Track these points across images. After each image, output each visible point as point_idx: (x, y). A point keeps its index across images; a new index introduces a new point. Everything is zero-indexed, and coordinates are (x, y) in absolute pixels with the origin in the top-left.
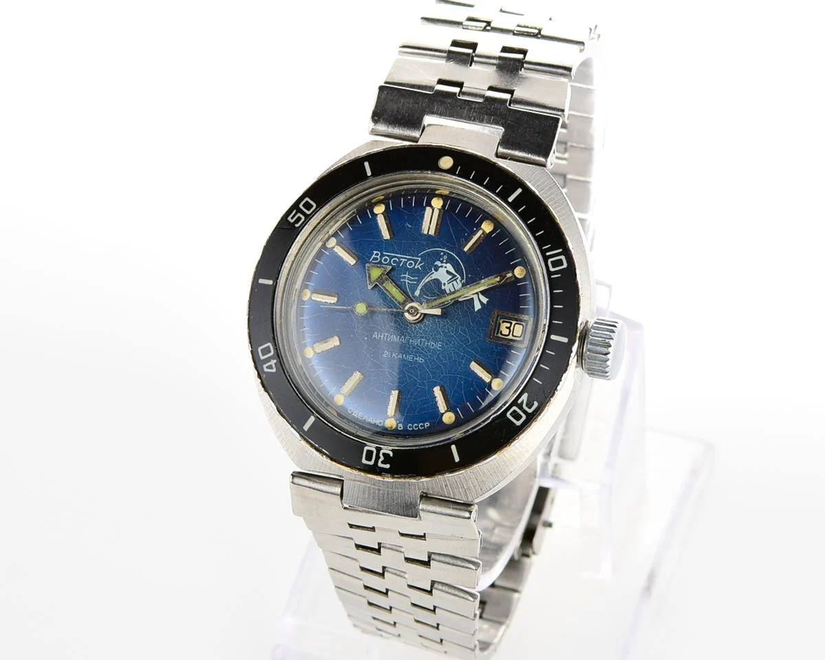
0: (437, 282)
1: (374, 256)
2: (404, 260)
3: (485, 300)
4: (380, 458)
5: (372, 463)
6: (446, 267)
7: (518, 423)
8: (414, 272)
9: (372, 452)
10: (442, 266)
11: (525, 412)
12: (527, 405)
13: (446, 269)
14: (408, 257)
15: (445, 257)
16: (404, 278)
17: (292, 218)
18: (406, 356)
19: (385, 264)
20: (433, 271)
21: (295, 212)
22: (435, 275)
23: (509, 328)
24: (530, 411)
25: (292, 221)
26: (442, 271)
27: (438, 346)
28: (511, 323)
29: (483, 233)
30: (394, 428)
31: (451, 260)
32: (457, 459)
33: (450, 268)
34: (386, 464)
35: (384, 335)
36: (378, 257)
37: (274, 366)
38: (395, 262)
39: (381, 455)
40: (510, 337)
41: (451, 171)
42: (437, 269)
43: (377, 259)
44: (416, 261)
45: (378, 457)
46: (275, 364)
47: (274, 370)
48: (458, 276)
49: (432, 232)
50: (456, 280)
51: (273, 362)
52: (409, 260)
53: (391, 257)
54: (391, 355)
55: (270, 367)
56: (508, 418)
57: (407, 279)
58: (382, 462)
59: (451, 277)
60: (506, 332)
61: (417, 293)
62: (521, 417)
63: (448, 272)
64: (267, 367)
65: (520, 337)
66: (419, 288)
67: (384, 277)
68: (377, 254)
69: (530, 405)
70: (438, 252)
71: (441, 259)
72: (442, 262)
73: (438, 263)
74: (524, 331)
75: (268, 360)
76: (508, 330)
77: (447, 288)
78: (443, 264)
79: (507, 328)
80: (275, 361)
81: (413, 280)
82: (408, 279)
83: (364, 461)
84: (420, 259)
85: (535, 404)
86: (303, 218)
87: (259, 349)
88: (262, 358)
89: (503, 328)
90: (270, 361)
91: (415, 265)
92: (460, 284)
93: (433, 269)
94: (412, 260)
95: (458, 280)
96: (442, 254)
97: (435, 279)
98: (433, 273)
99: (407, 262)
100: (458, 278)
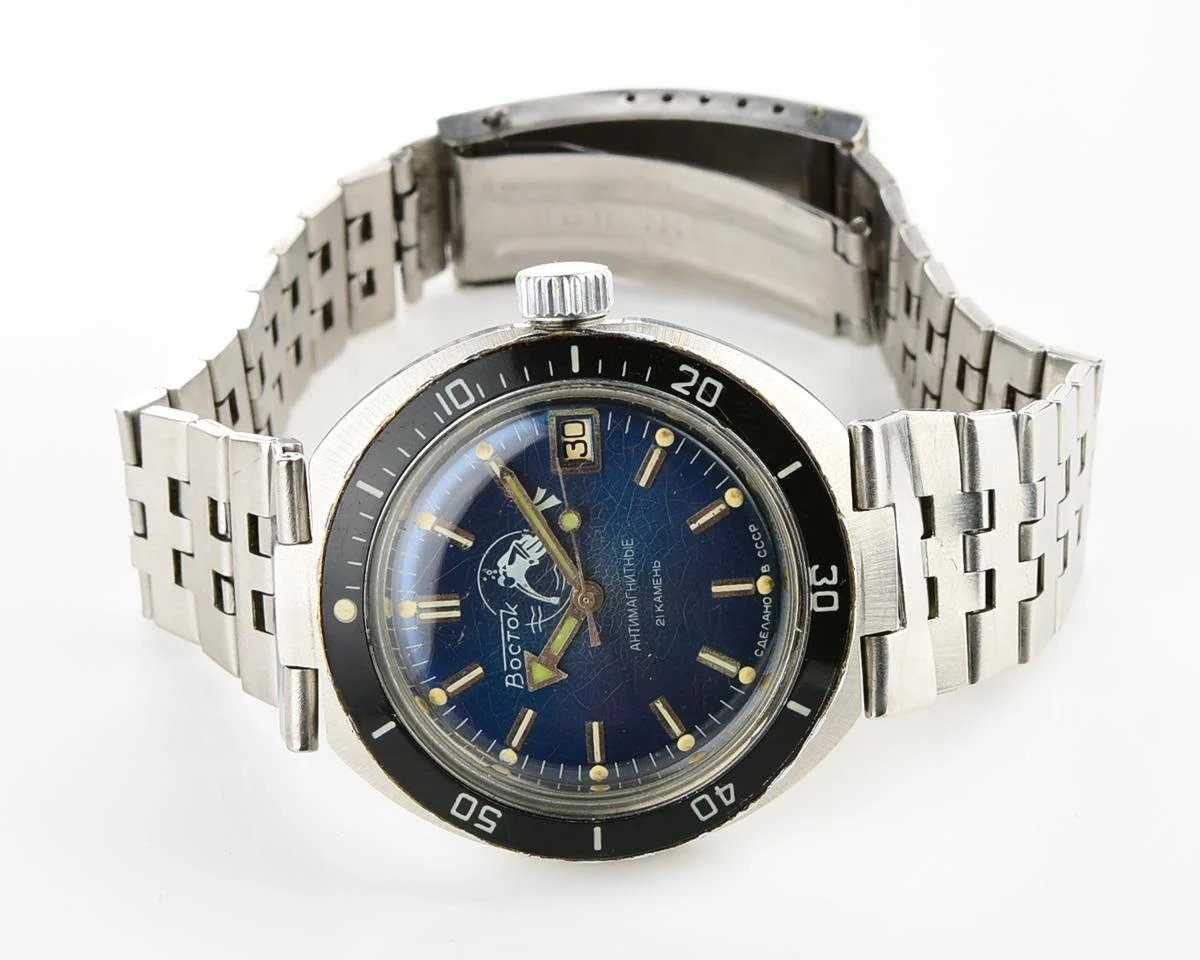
0: (531, 575)
1: (514, 684)
2: (509, 636)
3: (541, 493)
4: (825, 584)
5: (835, 594)
6: (504, 568)
7: (719, 386)
8: (524, 616)
9: (819, 598)
10: (505, 573)
11: (700, 380)
12: (690, 380)
13: (508, 566)
14: (503, 631)
15: (489, 572)
16: (536, 627)
17: (488, 826)
18: (656, 590)
19: (523, 663)
20: (515, 585)
21: (477, 825)
22: (521, 580)
23: (573, 445)
24: (696, 374)
25: (493, 825)
26: (512, 571)
27: (628, 546)
28: (565, 443)
29: (438, 524)
30: (770, 578)
31: (492, 563)
32: (797, 465)
33: (503, 561)
34: (831, 572)
35: (632, 633)
36: (513, 677)
37: (725, 788)
38: (515, 649)
39: (820, 583)
40: (588, 438)
41: (359, 598)
42: (510, 581)
43: (517, 678)
44: (506, 616)
45: (825, 587)
46: (721, 786)
47: (731, 786)
48: (513, 544)
49: (455, 604)
50: (520, 546)
51: (719, 791)
52: (506, 628)
53: (510, 657)
55: (727, 794)
56: (717, 402)
57: (536, 623)
58: (830, 578)
59: (517, 555)
60: (580, 448)
61: (555, 600)
62: (709, 384)
63: (511, 562)
64: (728, 798)
65: (583, 424)
66: (545, 599)
67: (544, 658)
68: (510, 680)
69: (687, 377)
70: (484, 585)
71: (494, 578)
72: (498, 575)
73: (501, 581)
74: (574, 419)
75: (717, 800)
76: (577, 445)
77: (535, 556)
78: (501, 573)
79: (573, 448)
80: (717, 788)
81: (537, 612)
82: (536, 620)
83: (835, 607)
84: (502, 611)
85: (684, 368)
86: (486, 808)
87: (703, 818)
88: (715, 811)
89: (574, 454)
90: (719, 797)
91: (512, 616)
92: (526, 537)
93: (511, 587)
94: (505, 623)
95: (520, 542)
96: (485, 579)
97: (527, 577)
98: (518, 585)
99: (511, 630)
100: (517, 544)
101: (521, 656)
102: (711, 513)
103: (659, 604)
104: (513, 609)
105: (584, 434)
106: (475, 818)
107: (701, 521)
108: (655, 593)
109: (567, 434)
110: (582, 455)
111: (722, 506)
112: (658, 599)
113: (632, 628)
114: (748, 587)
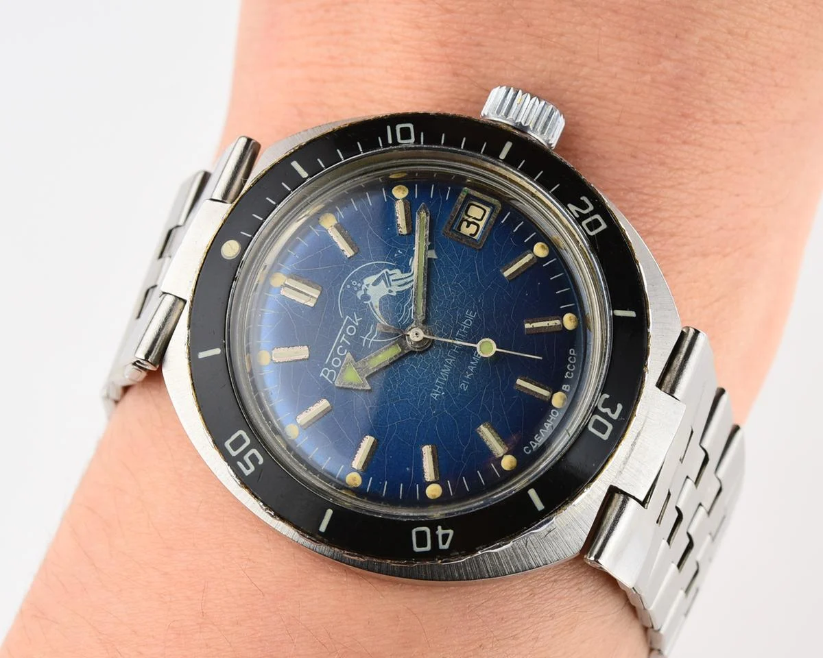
0: (385, 300)
1: (326, 377)
2: (343, 338)
4: (607, 414)
5: (610, 427)
6: (368, 285)
7: (603, 225)
8: (362, 329)
9: (597, 421)
10: (366, 290)
11: (592, 213)
12: (584, 209)
13: (371, 285)
14: (340, 333)
15: (354, 283)
16: (367, 342)
17: (248, 468)
18: (474, 361)
19: (342, 363)
20: (369, 302)
21: (240, 464)
22: (375, 301)
23: (469, 223)
24: (591, 207)
25: (252, 468)
26: (371, 291)
27: (470, 318)
28: (464, 220)
29: (336, 228)
30: (566, 397)
31: (360, 277)
32: (633, 313)
33: (370, 280)
34: (616, 408)
35: (438, 384)
36: (329, 371)
37: (446, 531)
38: (342, 351)
39: (603, 410)
40: (482, 224)
41: (245, 244)
42: (366, 297)
43: (332, 374)
44: (349, 323)
45: (605, 416)
46: (443, 528)
47: (451, 532)
48: (384, 271)
49: (316, 293)
50: (389, 275)
51: (440, 531)
52: (344, 332)
53: (335, 354)
54: (466, 379)
55: (445, 537)
56: (596, 234)
57: (369, 339)
58: (613, 412)
59: (382, 281)
60: (473, 229)
62: (597, 220)
63: (374, 284)
64: (444, 543)
65: (485, 211)
67: (360, 365)
68: (325, 372)
69: (585, 206)
70: (345, 291)
71: (356, 289)
72: (360, 289)
73: (360, 294)
74: (480, 203)
75: (434, 538)
76: (471, 225)
77: (396, 289)
78: (363, 288)
79: (468, 227)
80: (439, 527)
81: (374, 332)
82: (370, 337)
83: (605, 437)
85: (584, 198)
86: (254, 451)
87: (417, 549)
88: (428, 548)
89: (467, 230)
90: (437, 536)
91: (354, 324)
92: (397, 271)
93: (365, 302)
94: (346, 326)
95: (390, 272)
96: (349, 287)
97: (380, 302)
98: (371, 303)
99: (346, 335)
100: (387, 272)
101: (343, 358)
102: (547, 322)
103: (470, 372)
104: (357, 320)
105: (481, 220)
106: (240, 457)
107: (536, 325)
108: (472, 363)
109: (469, 214)
110: (471, 234)
111: (558, 322)
112: (472, 368)
113: (439, 380)
114: (545, 393)
